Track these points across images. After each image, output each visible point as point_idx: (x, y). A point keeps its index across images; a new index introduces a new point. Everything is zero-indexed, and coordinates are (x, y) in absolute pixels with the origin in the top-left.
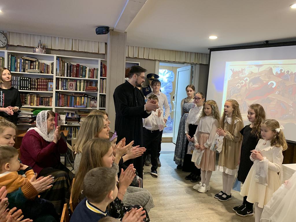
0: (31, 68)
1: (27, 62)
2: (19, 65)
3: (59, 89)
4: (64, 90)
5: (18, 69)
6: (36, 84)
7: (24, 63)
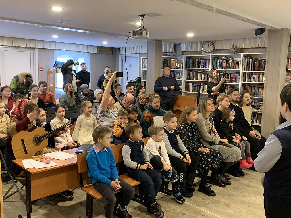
0: (227, 66)
1: (224, 61)
2: (219, 64)
3: (245, 81)
4: (249, 82)
5: (218, 67)
6: (229, 77)
7: (223, 62)
